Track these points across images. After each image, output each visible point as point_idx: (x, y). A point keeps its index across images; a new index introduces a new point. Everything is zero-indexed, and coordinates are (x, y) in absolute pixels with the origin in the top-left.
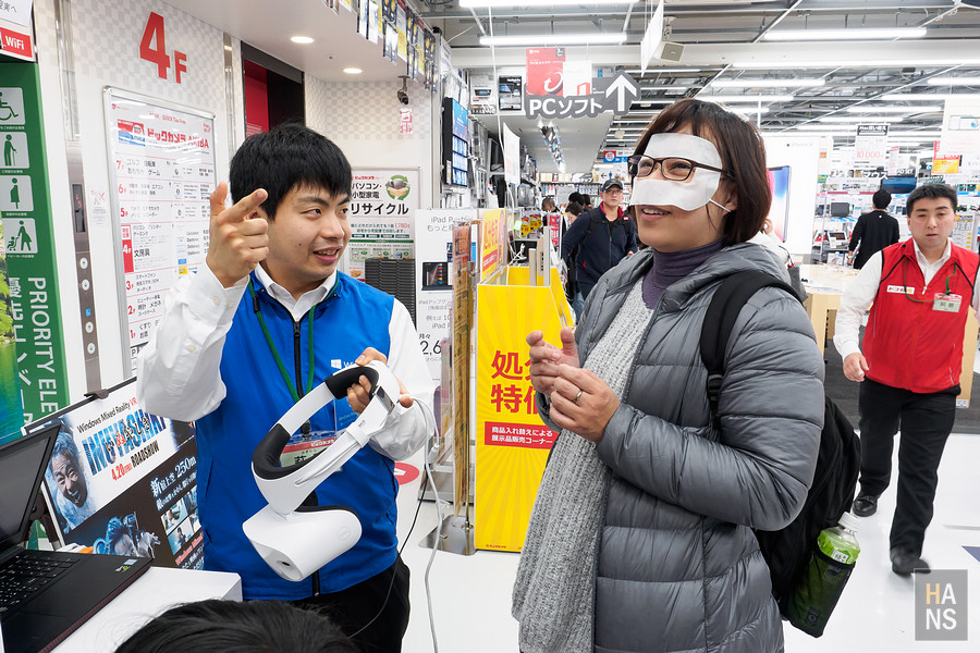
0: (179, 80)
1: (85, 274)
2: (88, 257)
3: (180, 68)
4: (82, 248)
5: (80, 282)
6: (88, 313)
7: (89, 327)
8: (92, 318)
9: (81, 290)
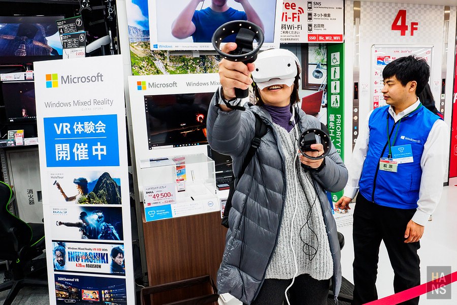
0: (412, 34)
1: (356, 114)
2: (358, 108)
3: (413, 29)
4: (356, 105)
5: (353, 117)
6: (356, 128)
7: (356, 133)
8: (357, 130)
9: (353, 120)
